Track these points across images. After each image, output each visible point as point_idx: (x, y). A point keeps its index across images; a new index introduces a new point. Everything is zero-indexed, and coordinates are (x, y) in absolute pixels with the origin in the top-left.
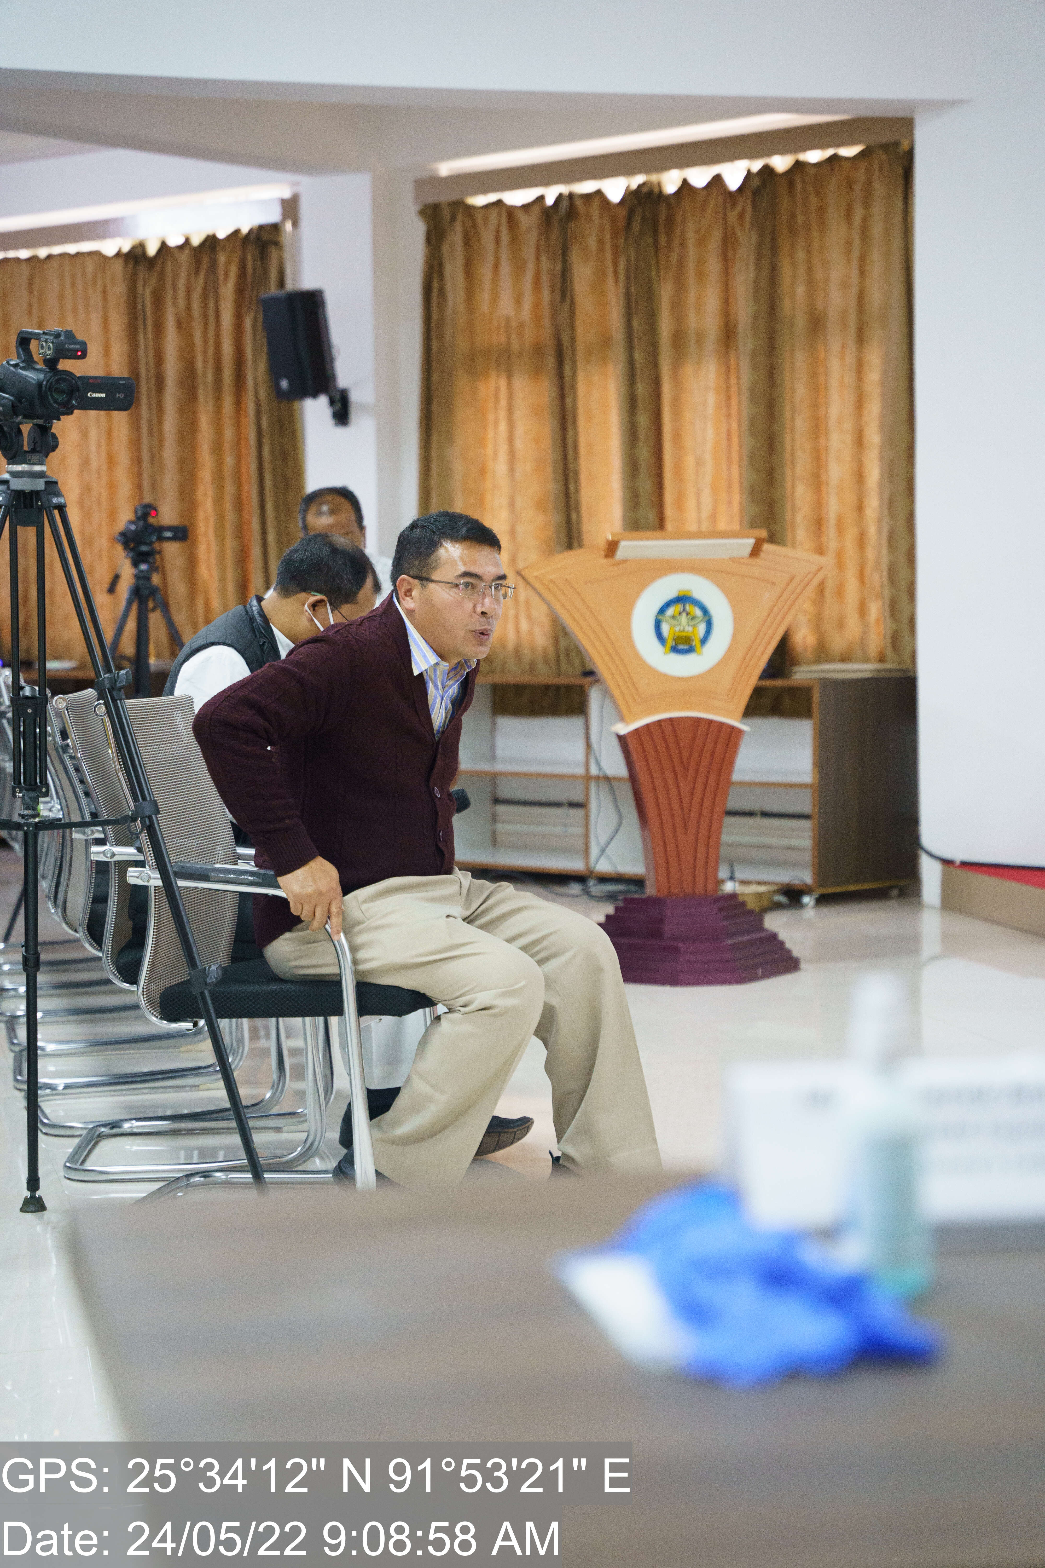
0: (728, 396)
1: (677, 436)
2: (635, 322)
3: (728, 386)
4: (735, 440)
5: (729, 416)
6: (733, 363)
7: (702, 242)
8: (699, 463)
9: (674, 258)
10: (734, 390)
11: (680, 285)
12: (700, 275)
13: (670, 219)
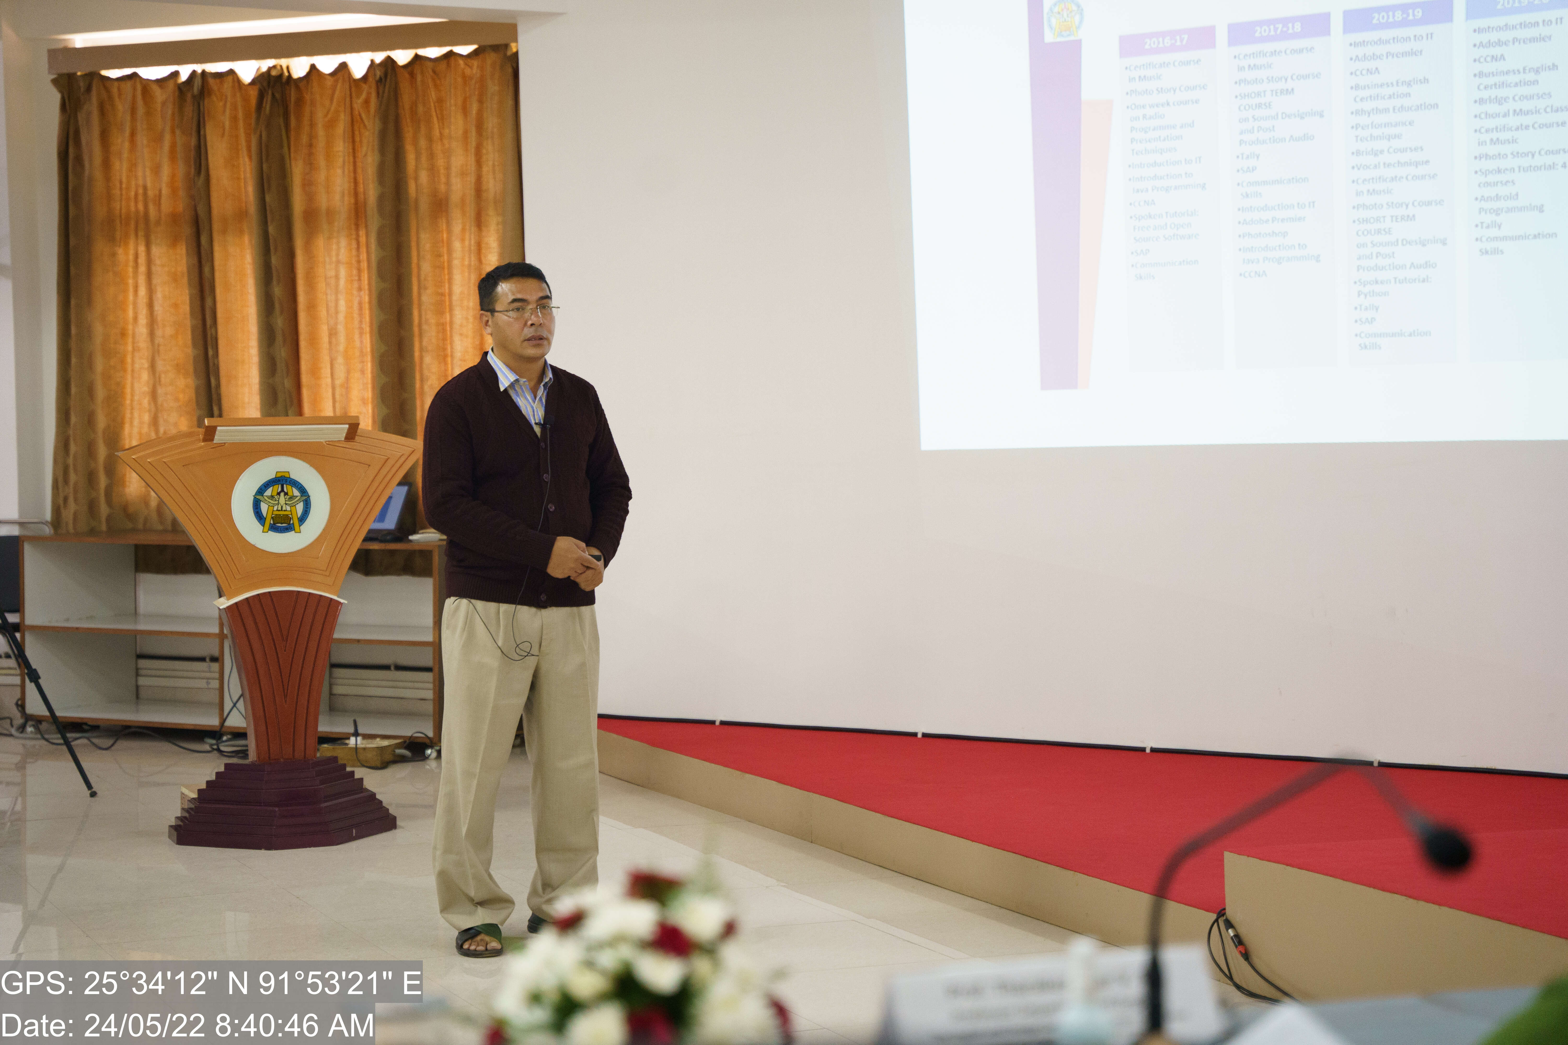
0: (359, 270)
1: (312, 307)
2: (268, 198)
3: (359, 262)
4: (367, 312)
5: (360, 289)
6: (363, 239)
7: (331, 125)
8: (333, 333)
9: (304, 139)
10: (364, 265)
11: (311, 164)
12: (329, 157)
13: (300, 102)
